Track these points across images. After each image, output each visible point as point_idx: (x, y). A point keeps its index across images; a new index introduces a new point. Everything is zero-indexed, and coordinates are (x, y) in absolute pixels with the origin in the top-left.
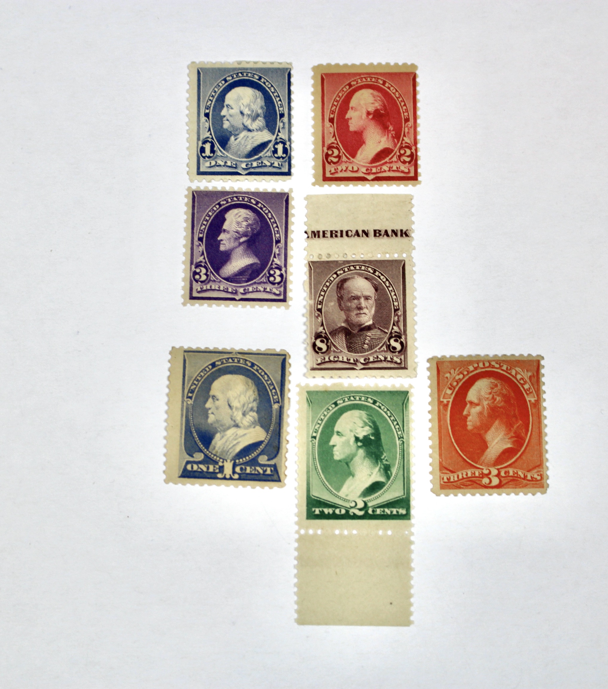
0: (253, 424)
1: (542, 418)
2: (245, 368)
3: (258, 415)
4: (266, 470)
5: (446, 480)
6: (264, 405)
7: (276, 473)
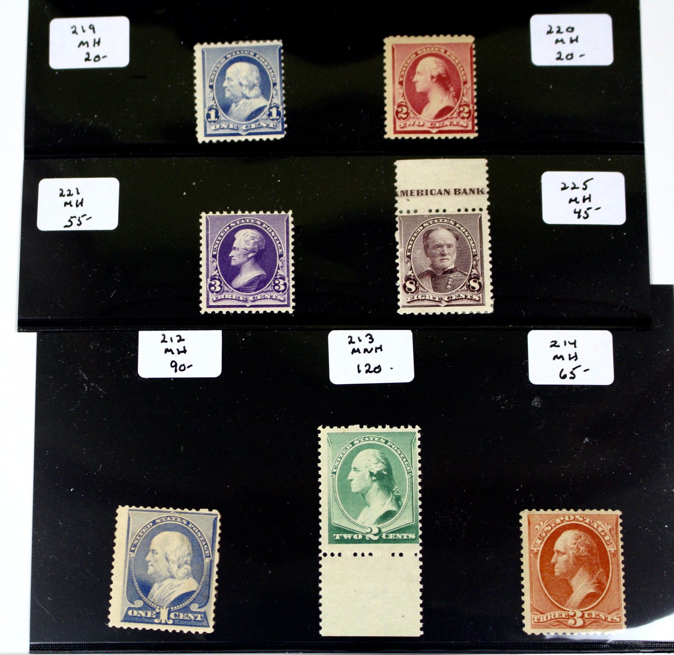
0: (187, 576)
2: (181, 526)
3: (192, 568)
6: (197, 559)
7: (205, 619)
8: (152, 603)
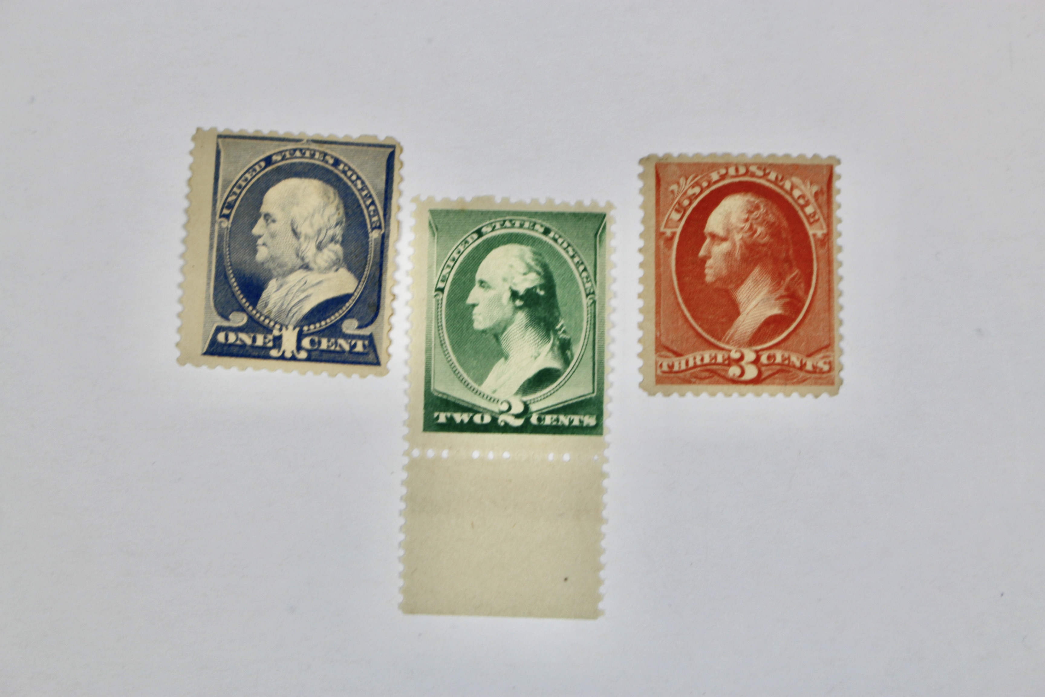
0: (336, 264)
1: (835, 265)
2: (323, 168)
3: (343, 249)
4: (355, 346)
5: (665, 368)
6: (355, 233)
7: (372, 351)
8: (266, 317)
